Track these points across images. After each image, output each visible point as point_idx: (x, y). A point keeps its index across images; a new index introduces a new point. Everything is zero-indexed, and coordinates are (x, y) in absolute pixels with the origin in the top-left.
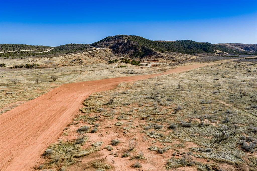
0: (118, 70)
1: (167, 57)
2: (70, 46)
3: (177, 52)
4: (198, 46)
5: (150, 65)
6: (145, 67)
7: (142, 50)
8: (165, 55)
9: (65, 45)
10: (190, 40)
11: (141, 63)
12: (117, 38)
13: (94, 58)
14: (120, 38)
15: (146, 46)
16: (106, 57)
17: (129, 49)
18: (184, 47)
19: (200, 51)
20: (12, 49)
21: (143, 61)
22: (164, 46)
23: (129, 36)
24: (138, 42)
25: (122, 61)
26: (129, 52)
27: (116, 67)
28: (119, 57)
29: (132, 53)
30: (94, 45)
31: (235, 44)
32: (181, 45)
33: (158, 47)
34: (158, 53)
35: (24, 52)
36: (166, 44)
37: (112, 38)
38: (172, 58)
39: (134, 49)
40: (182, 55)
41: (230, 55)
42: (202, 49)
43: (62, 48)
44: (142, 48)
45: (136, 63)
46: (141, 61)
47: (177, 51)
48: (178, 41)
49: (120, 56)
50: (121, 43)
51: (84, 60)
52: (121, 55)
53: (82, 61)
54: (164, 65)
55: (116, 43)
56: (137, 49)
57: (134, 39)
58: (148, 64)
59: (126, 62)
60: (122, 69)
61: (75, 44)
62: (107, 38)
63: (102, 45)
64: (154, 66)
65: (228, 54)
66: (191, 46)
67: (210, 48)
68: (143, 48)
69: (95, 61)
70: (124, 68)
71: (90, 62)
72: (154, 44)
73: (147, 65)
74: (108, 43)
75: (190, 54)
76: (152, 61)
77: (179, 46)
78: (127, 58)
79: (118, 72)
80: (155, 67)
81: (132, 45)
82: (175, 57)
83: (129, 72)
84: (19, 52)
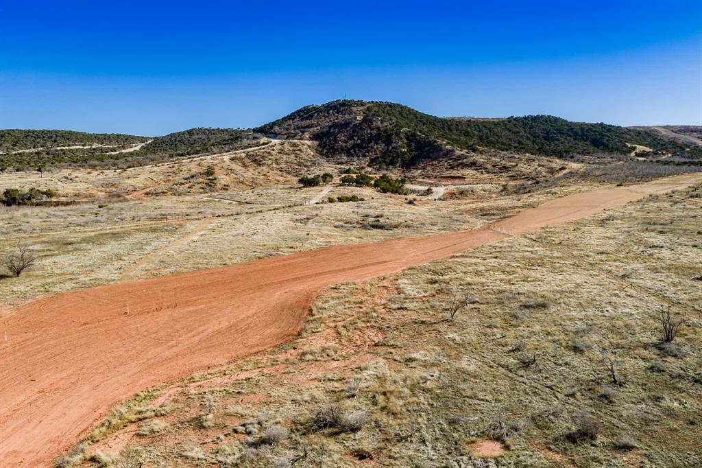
0: (328, 211)
1: (489, 166)
2: (198, 134)
3: (518, 150)
4: (576, 134)
5: (440, 191)
6: (424, 198)
7: (409, 146)
8: (482, 160)
9: (183, 133)
10: (549, 116)
11: (408, 186)
12: (334, 110)
13: (260, 169)
14: (342, 109)
15: (420, 134)
16: (298, 165)
17: (370, 140)
18: (534, 137)
19: (585, 148)
20: (31, 143)
21: (412, 180)
22: (475, 132)
23: (369, 103)
24: (397, 122)
25: (344, 180)
26: (368, 151)
27: (323, 202)
28: (338, 166)
29: (377, 154)
30: (266, 130)
31: (682, 126)
32: (525, 131)
33: (456, 135)
34: (458, 153)
35: (64, 153)
36: (478, 126)
37: (318, 110)
38: (505, 168)
39: (383, 142)
40: (534, 160)
41: (677, 159)
42: (588, 142)
43: (175, 139)
44: (407, 138)
45: (390, 185)
46: (405, 177)
47: (515, 147)
48: (515, 119)
49: (341, 163)
50: (346, 125)
51: (222, 177)
52: (344, 161)
53: (215, 179)
54: (485, 191)
55: (330, 124)
56: (392, 142)
57: (384, 112)
58: (434, 189)
59: (357, 182)
60: (343, 209)
61: (213, 130)
62: (303, 111)
63: (287, 129)
64: (452, 195)
65: (670, 155)
66: (555, 134)
67: (614, 137)
68: (411, 138)
69: (262, 177)
70: (351, 202)
71: (241, 182)
72: (443, 128)
73: (429, 192)
74: (304, 123)
75: (556, 156)
76: (442, 177)
77: (518, 132)
78: (363, 168)
79: (326, 221)
80: (459, 198)
81: (378, 128)
82: (514, 164)
83: (370, 220)
84: (48, 154)
